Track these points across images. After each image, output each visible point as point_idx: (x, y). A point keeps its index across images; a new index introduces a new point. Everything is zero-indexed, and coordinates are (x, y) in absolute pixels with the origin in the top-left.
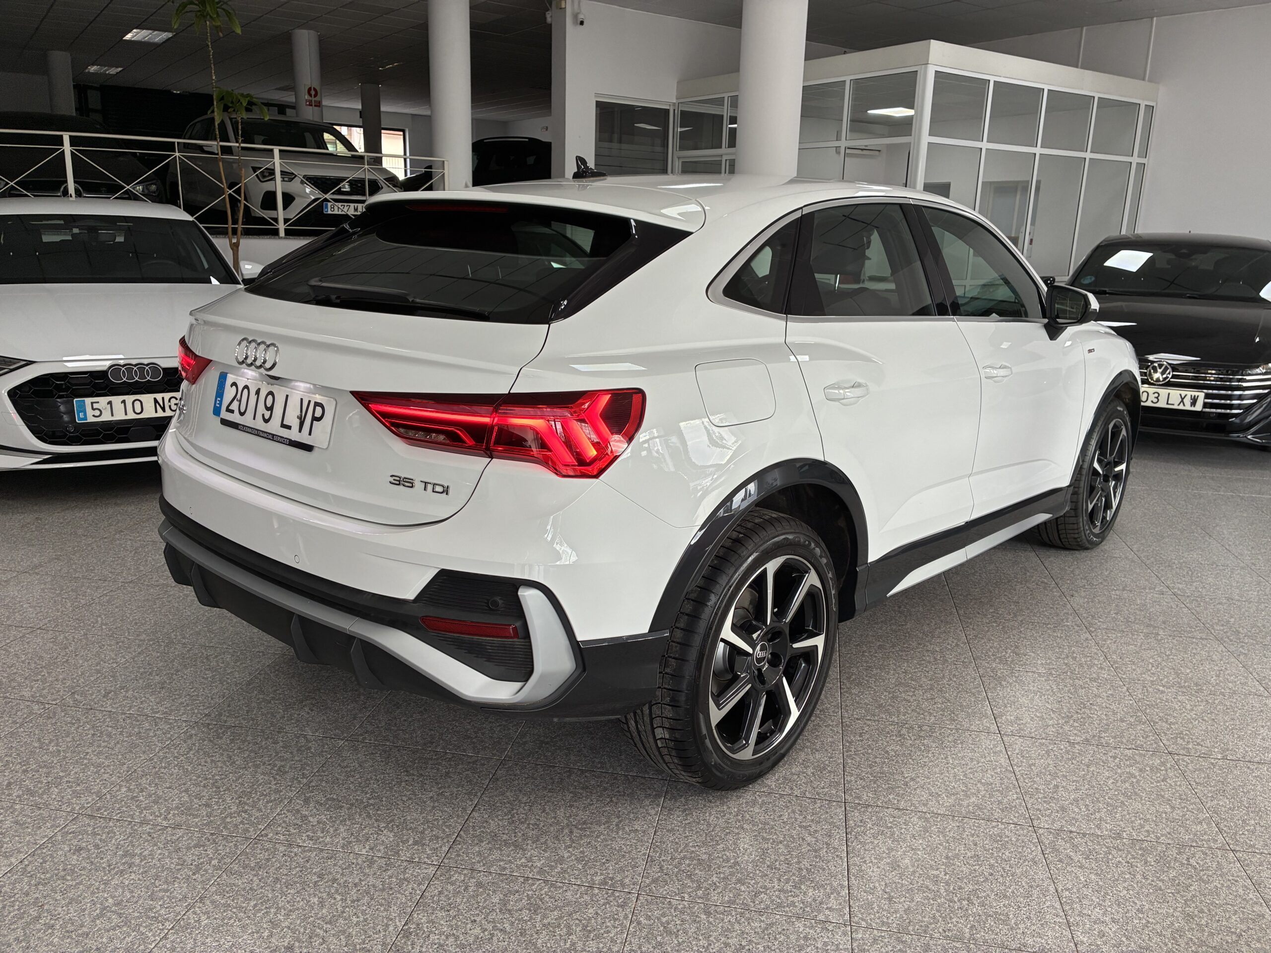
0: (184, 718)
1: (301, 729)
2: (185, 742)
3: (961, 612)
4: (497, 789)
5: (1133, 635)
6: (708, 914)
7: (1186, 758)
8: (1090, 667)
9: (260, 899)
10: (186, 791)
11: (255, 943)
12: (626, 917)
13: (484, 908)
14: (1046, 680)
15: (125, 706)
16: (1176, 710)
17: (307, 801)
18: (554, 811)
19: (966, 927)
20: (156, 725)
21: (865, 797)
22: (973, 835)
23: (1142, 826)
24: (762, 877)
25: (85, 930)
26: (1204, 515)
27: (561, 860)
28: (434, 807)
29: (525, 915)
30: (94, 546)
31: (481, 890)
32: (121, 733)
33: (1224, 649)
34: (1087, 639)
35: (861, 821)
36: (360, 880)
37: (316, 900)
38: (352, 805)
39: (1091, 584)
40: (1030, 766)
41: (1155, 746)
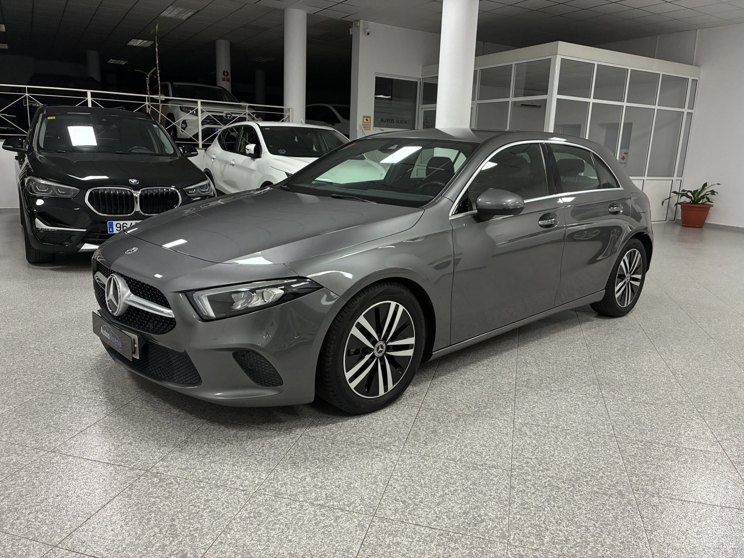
0: (105, 359)
5: (611, 349)
7: (611, 400)
8: (579, 361)
9: (122, 426)
10: (99, 386)
12: (292, 443)
14: (552, 365)
19: (459, 455)
20: (91, 361)
21: (432, 406)
22: (480, 423)
23: (571, 424)
24: (365, 432)
25: (38, 432)
29: (244, 439)
31: (226, 429)
33: (660, 357)
34: (584, 349)
35: (425, 415)
36: (171, 422)
37: (148, 427)
38: (175, 395)
40: (525, 398)
41: (596, 394)
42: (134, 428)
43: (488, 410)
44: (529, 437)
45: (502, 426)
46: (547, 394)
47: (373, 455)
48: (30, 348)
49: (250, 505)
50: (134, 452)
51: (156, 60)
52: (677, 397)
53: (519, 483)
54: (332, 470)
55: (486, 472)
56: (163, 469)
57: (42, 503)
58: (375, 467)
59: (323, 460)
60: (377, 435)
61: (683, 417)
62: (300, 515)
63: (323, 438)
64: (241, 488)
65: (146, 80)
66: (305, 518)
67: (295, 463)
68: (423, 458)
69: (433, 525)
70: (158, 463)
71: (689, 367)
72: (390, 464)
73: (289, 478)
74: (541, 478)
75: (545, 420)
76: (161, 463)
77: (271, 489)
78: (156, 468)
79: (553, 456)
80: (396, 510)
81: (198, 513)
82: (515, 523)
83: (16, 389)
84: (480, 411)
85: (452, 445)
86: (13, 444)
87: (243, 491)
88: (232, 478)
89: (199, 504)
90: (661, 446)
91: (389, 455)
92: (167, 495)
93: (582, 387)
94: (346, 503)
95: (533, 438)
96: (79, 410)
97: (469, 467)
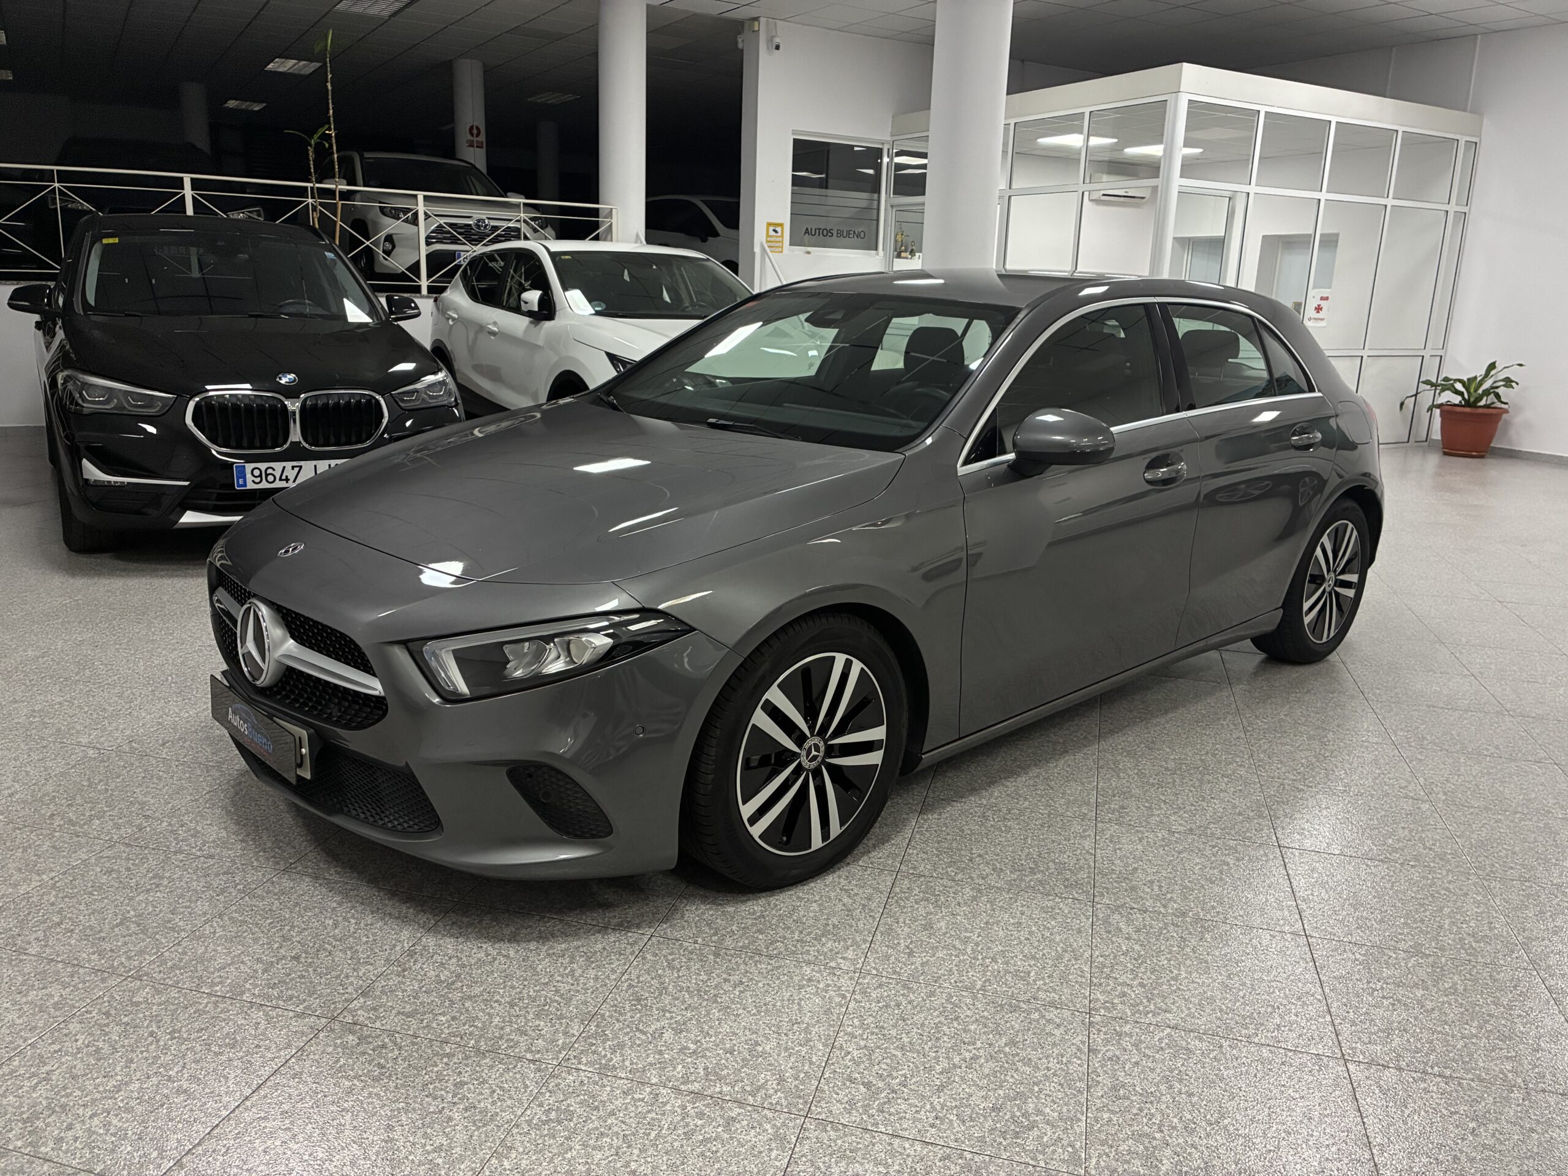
3: (1105, 709)
5: (1295, 736)
6: (717, 955)
7: (1296, 852)
8: (1229, 764)
9: (277, 918)
10: (226, 828)
12: (632, 953)
14: (1171, 774)
15: (180, 755)
19: (980, 980)
21: (921, 869)
23: (1214, 908)
24: (784, 929)
33: (1397, 754)
34: (1238, 738)
35: (908, 888)
36: (378, 908)
40: (1115, 850)
42: (303, 922)
43: (1039, 876)
44: (1127, 938)
45: (1070, 912)
46: (1163, 839)
47: (800, 981)
48: (79, 744)
49: (548, 1094)
50: (303, 977)
51: (329, 109)
52: (1433, 845)
53: (1107, 1042)
54: (717, 1014)
55: (1036, 1016)
56: (366, 1014)
57: (118, 1091)
58: (806, 1006)
59: (699, 991)
60: (809, 934)
61: (1447, 889)
62: (653, 1115)
63: (696, 942)
64: (529, 1056)
65: (308, 150)
66: (663, 1123)
67: (639, 1000)
68: (905, 986)
69: (928, 1135)
70: (355, 1002)
71: (1459, 775)
72: (837, 999)
73: (627, 1033)
74: (1152, 1028)
75: (1158, 898)
76: (362, 1000)
77: (591, 1057)
78: (350, 1011)
79: (1175, 979)
80: (852, 1103)
81: (440, 1112)
82: (1100, 1131)
83: (54, 836)
84: (1022, 880)
85: (965, 957)
86: (52, 960)
87: (533, 1061)
88: (509, 1034)
89: (443, 1092)
90: (1402, 955)
91: (835, 979)
92: (376, 1073)
93: (1236, 824)
94: (748, 1088)
95: (1134, 940)
96: (187, 883)
97: (1001, 1005)
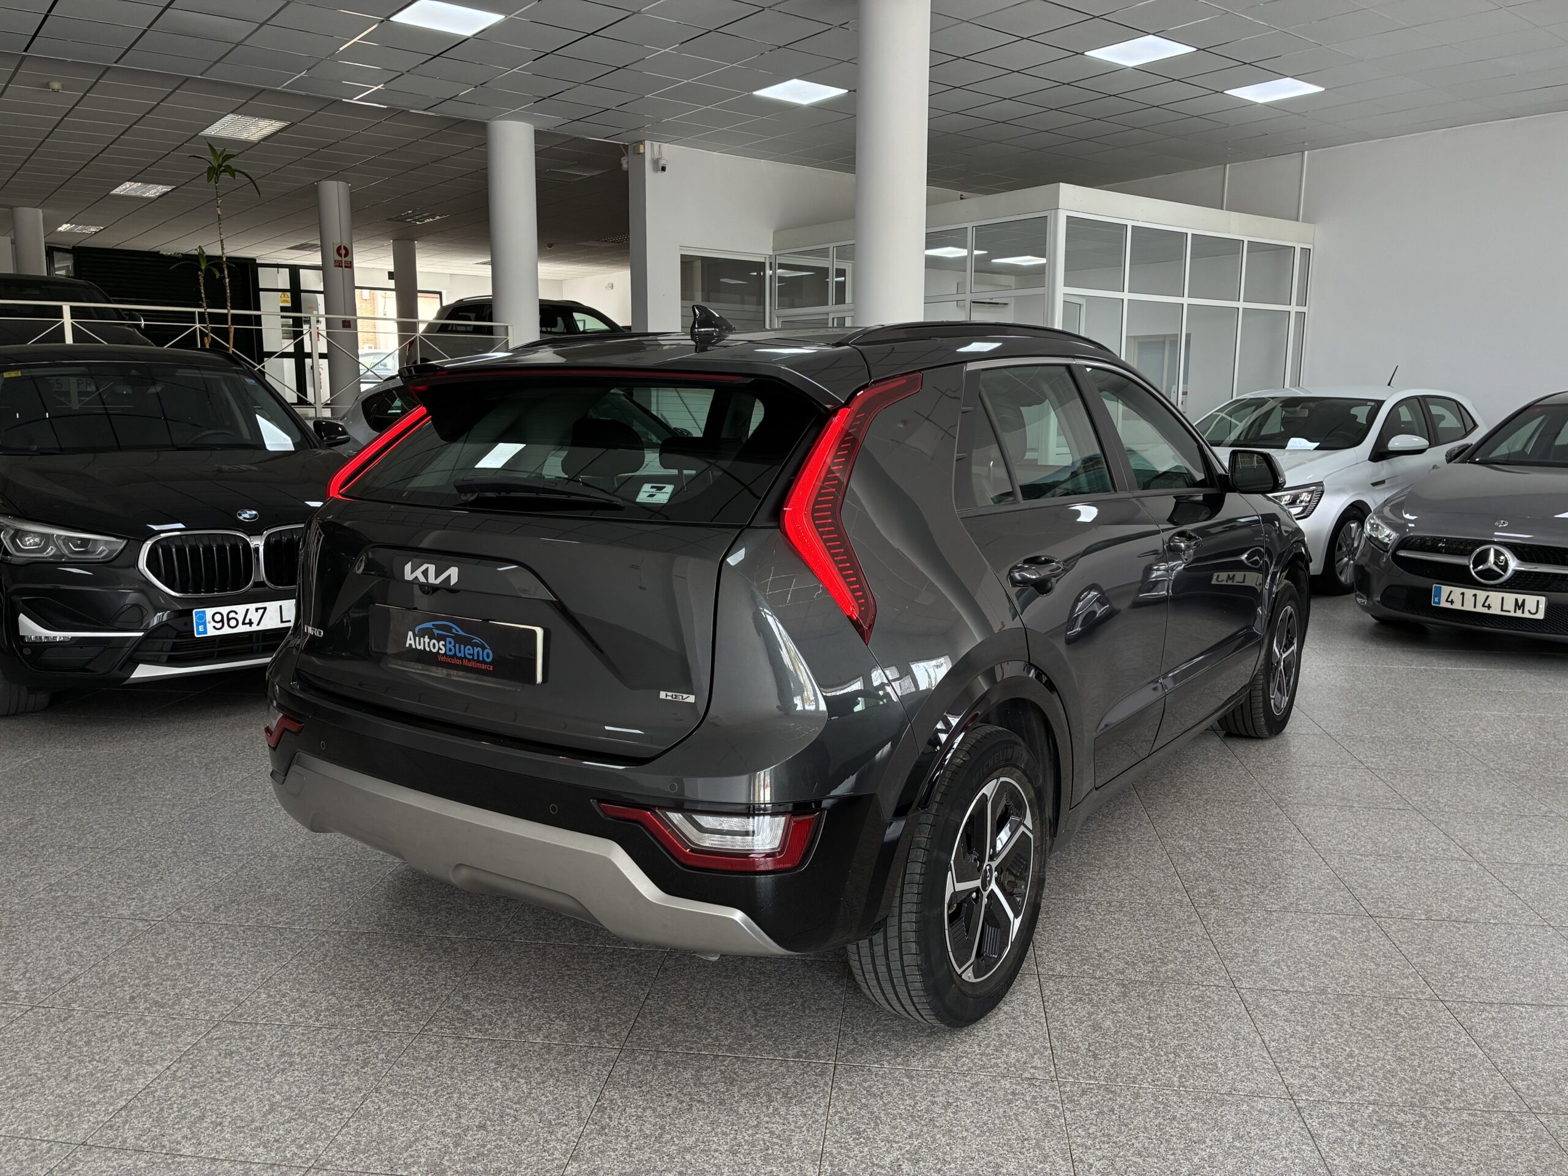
0: (310, 927)
1: (442, 932)
2: (318, 949)
3: (1142, 793)
4: (667, 979)
5: (1326, 808)
6: (911, 1078)
7: (1389, 921)
8: (1284, 840)
9: (440, 1086)
10: (333, 994)
11: (444, 1124)
12: (826, 1084)
13: (677, 1083)
14: (1237, 854)
15: (241, 919)
16: (1374, 876)
17: (466, 997)
18: (732, 995)
19: (1174, 1076)
20: (281, 935)
21: (1059, 969)
22: (1174, 998)
23: (1347, 982)
24: (961, 1043)
25: (257, 1124)
26: (1396, 689)
27: (749, 1038)
28: (604, 998)
29: (721, 1087)
30: (156, 763)
31: (671, 1068)
32: (245, 944)
33: (1423, 818)
34: (1277, 814)
35: (1057, 990)
36: (541, 1064)
37: (499, 1084)
38: (516, 998)
39: (1279, 762)
40: (1227, 934)
41: (1355, 910)
42: (470, 1088)
43: (1172, 966)
44: (1286, 1021)
46: (1265, 919)
47: (1006, 1095)
54: (943, 1139)
55: (1245, 1107)
58: (1025, 1121)
59: (912, 1117)
60: (988, 1046)
63: (882, 1066)
68: (1108, 1091)
72: (1051, 1111)
79: (1352, 1057)
84: (1158, 971)
85: (1148, 1054)
91: (1037, 1089)
95: (1293, 1021)
96: (321, 1057)
97: (1207, 1100)
